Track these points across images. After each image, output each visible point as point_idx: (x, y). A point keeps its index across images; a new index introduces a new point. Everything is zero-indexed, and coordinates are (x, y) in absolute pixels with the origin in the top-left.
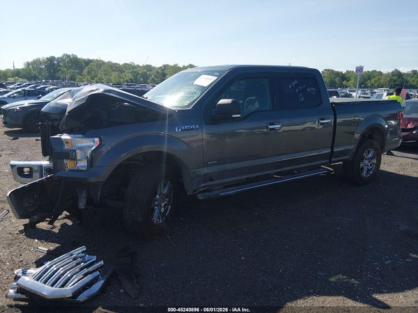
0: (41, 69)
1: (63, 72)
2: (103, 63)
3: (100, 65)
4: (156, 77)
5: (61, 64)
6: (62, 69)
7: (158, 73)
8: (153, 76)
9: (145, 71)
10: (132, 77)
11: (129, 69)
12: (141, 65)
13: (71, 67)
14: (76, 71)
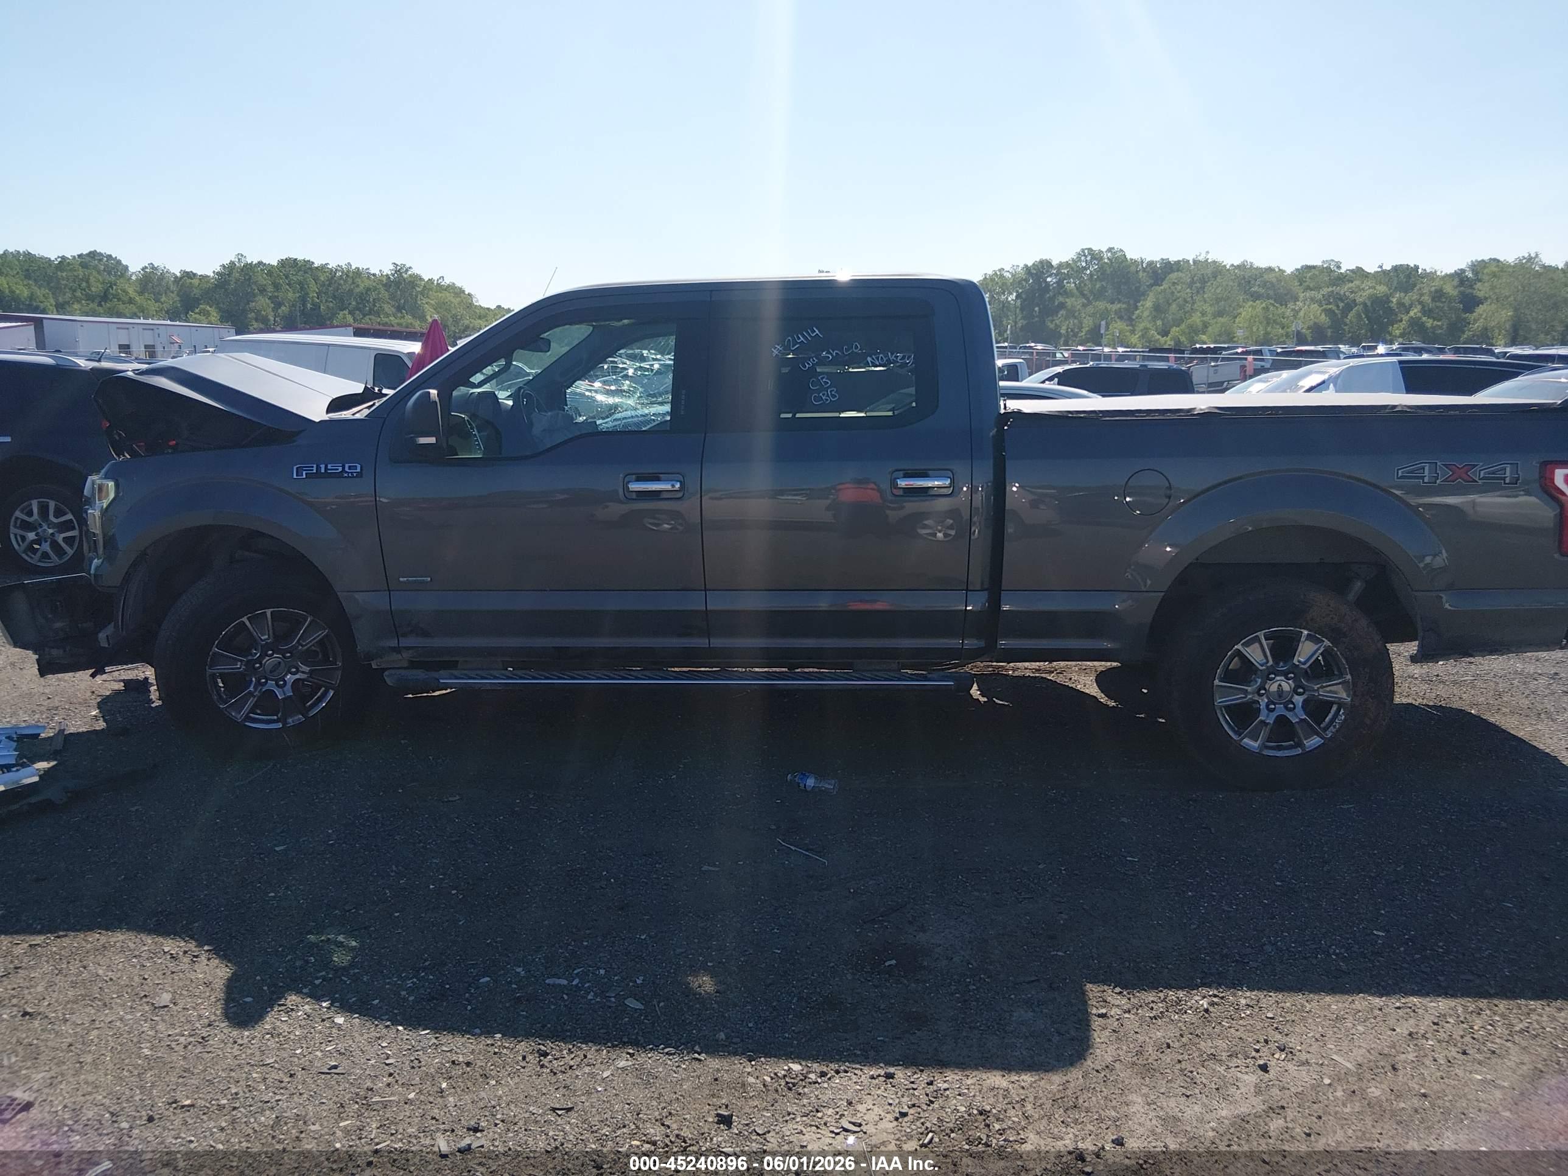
0: (1005, 305)
1: (1072, 314)
2: (1216, 270)
3: (1204, 281)
4: (1427, 312)
5: (1070, 285)
6: (1069, 302)
7: (1439, 295)
8: (1414, 312)
9: (1382, 289)
10: (1323, 319)
11: (1318, 288)
12: (1371, 268)
13: (1099, 295)
14: (1116, 306)
